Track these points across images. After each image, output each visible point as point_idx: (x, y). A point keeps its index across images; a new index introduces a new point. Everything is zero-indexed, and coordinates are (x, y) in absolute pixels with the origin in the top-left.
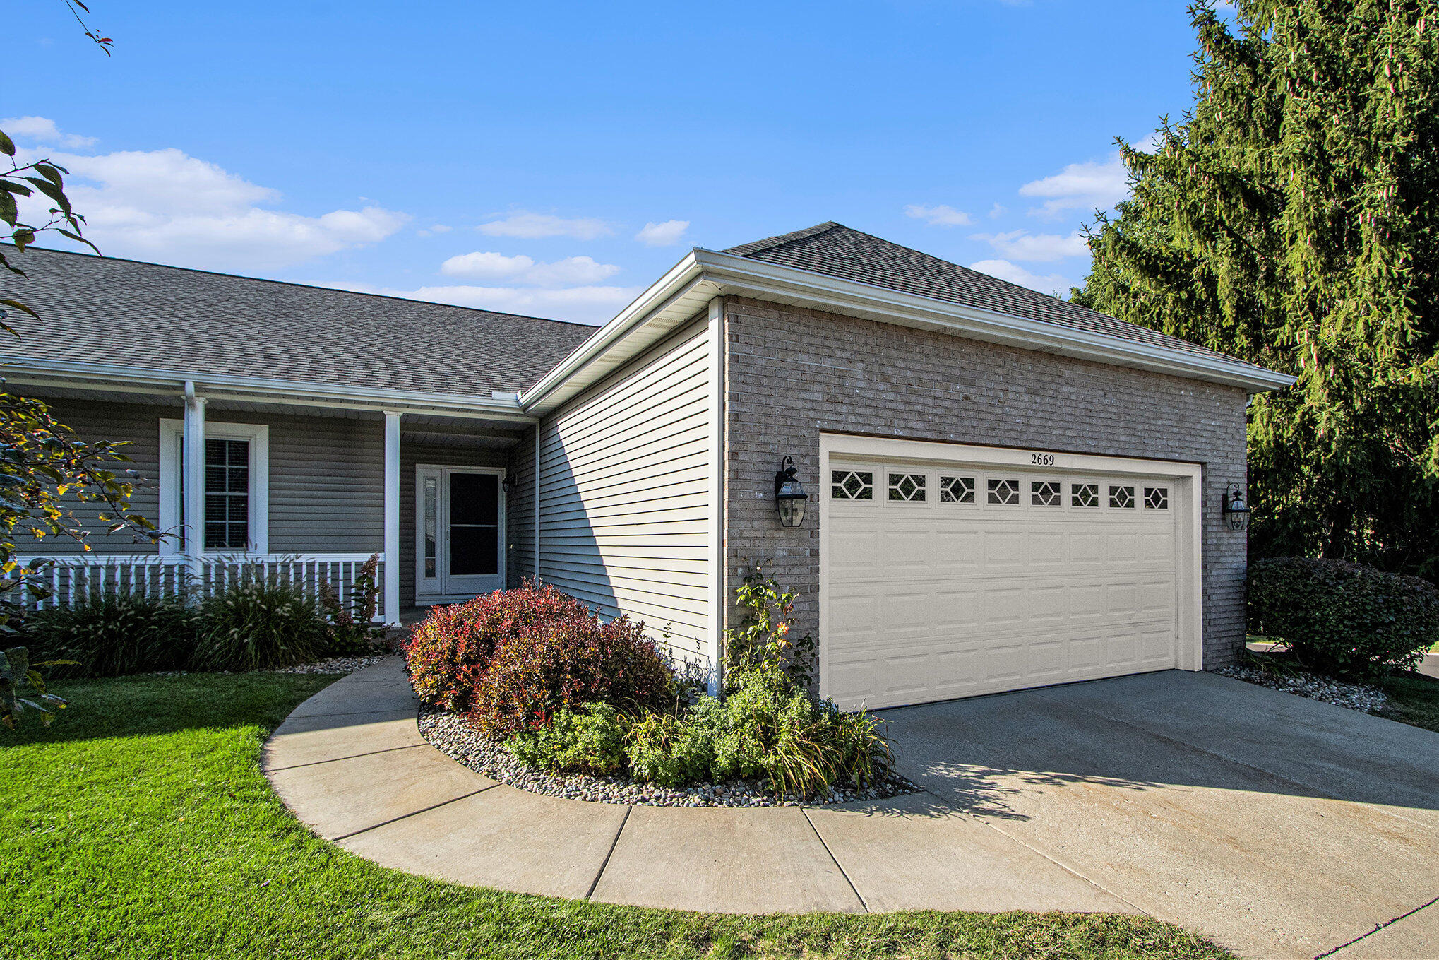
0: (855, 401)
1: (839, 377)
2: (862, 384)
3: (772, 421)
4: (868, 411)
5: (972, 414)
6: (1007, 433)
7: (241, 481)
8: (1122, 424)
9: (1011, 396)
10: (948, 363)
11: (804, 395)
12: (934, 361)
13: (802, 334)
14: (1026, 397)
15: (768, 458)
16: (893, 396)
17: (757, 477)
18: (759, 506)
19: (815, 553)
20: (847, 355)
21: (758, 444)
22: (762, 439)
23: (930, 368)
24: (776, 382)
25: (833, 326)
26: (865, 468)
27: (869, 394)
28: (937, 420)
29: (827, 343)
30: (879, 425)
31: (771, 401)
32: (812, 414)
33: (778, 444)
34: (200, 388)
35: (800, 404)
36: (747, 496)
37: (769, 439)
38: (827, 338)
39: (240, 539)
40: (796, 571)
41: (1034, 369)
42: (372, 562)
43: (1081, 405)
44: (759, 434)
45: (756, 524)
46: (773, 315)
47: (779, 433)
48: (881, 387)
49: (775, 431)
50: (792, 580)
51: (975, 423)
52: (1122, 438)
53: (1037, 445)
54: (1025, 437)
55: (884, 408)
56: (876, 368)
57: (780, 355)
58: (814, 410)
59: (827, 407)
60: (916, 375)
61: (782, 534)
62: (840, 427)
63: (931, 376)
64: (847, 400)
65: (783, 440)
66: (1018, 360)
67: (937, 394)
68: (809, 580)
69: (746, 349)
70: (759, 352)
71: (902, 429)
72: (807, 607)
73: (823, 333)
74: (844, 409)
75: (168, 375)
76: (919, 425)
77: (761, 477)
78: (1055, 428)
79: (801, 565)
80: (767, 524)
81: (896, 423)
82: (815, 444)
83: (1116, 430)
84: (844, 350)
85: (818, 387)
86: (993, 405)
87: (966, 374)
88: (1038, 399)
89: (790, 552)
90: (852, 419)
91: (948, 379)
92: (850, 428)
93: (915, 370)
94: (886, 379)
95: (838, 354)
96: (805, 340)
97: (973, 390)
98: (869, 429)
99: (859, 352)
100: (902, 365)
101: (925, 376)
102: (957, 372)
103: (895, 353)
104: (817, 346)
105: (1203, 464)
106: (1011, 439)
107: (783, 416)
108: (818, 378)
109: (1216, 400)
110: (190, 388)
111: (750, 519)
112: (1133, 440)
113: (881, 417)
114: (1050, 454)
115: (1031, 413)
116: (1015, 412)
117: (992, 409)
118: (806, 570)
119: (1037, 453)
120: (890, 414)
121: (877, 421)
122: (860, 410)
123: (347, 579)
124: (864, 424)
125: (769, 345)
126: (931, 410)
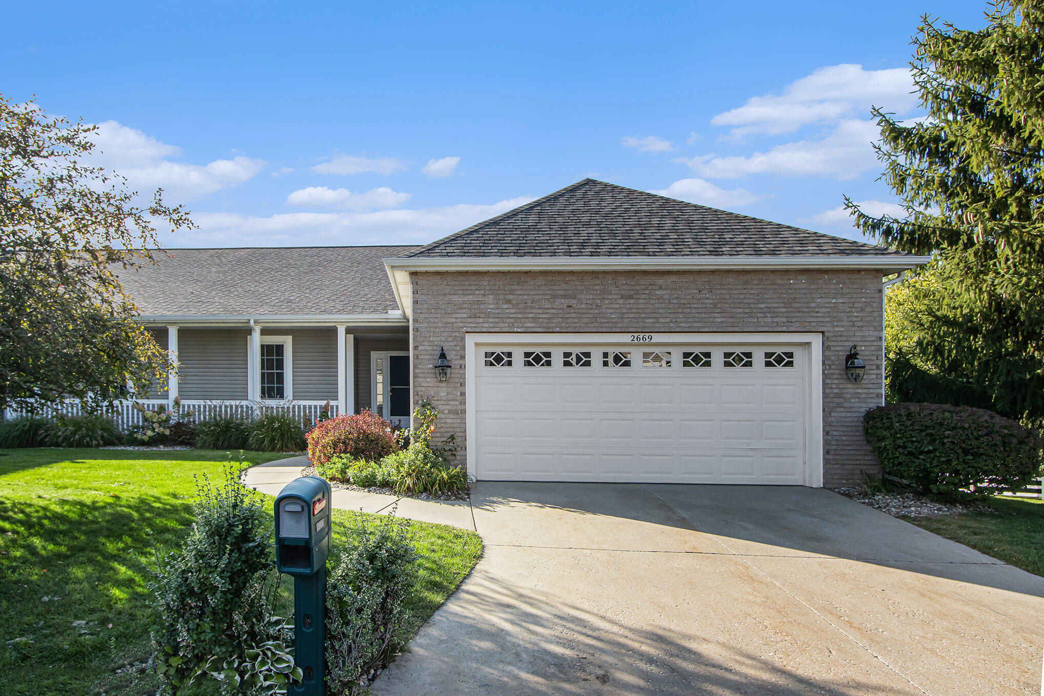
0: (488, 315)
1: (477, 304)
2: (492, 306)
3: (437, 330)
4: (497, 320)
5: (574, 315)
6: (604, 324)
7: (280, 364)
8: (717, 311)
9: (607, 302)
10: (554, 288)
11: (457, 316)
12: (543, 288)
13: (455, 285)
14: (621, 301)
15: (435, 348)
16: (513, 311)
17: (428, 357)
18: (430, 371)
19: (463, 394)
20: (483, 292)
21: (429, 341)
22: (431, 339)
23: (541, 292)
24: (439, 311)
25: (474, 278)
26: (507, 350)
27: (497, 311)
28: (546, 321)
29: (469, 288)
30: (503, 326)
31: (437, 320)
32: (461, 325)
33: (441, 341)
34: (255, 322)
35: (453, 320)
36: (423, 367)
37: (435, 339)
38: (470, 285)
39: (280, 394)
40: (452, 403)
41: (629, 282)
42: (327, 406)
43: (675, 301)
44: (430, 337)
45: (428, 380)
46: (437, 278)
47: (441, 336)
48: (505, 306)
49: (439, 335)
50: (449, 407)
51: (576, 321)
52: (717, 320)
53: (631, 330)
54: (620, 325)
55: (507, 318)
56: (502, 297)
57: (441, 298)
58: (461, 322)
59: (470, 320)
60: (530, 297)
61: (444, 385)
62: (478, 330)
63: (541, 297)
64: (482, 316)
65: (443, 339)
66: (613, 279)
67: (546, 307)
68: (459, 408)
69: (422, 297)
70: (429, 297)
71: (519, 328)
72: (459, 421)
73: (467, 283)
74: (481, 320)
75: (244, 318)
76: (533, 325)
77: (431, 357)
78: (648, 318)
79: (454, 400)
80: (434, 380)
81: (516, 325)
82: (463, 339)
83: (713, 315)
84: (480, 290)
85: (463, 311)
86: (592, 309)
87: (570, 292)
88: (632, 301)
89: (448, 393)
90: (486, 325)
91: (554, 297)
92: (484, 330)
93: (528, 295)
94: (509, 302)
95: (477, 292)
96: (456, 288)
97: (575, 301)
98: (497, 330)
99: (490, 290)
100: (520, 293)
101: (537, 297)
102: (561, 292)
103: (515, 287)
104: (463, 290)
105: (823, 332)
106: (607, 327)
107: (443, 327)
108: (464, 306)
109: (838, 283)
110: (252, 322)
111: (425, 377)
112: (730, 320)
113: (506, 322)
114: (647, 335)
115: (625, 311)
116: (611, 311)
117: (590, 311)
118: (457, 403)
119: (636, 335)
120: (512, 320)
121: (502, 325)
122: (491, 320)
123: (315, 412)
124: (493, 327)
125: (435, 293)
126: (541, 316)
